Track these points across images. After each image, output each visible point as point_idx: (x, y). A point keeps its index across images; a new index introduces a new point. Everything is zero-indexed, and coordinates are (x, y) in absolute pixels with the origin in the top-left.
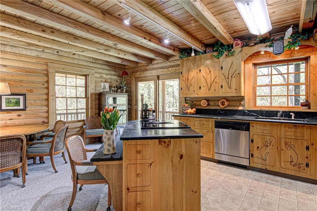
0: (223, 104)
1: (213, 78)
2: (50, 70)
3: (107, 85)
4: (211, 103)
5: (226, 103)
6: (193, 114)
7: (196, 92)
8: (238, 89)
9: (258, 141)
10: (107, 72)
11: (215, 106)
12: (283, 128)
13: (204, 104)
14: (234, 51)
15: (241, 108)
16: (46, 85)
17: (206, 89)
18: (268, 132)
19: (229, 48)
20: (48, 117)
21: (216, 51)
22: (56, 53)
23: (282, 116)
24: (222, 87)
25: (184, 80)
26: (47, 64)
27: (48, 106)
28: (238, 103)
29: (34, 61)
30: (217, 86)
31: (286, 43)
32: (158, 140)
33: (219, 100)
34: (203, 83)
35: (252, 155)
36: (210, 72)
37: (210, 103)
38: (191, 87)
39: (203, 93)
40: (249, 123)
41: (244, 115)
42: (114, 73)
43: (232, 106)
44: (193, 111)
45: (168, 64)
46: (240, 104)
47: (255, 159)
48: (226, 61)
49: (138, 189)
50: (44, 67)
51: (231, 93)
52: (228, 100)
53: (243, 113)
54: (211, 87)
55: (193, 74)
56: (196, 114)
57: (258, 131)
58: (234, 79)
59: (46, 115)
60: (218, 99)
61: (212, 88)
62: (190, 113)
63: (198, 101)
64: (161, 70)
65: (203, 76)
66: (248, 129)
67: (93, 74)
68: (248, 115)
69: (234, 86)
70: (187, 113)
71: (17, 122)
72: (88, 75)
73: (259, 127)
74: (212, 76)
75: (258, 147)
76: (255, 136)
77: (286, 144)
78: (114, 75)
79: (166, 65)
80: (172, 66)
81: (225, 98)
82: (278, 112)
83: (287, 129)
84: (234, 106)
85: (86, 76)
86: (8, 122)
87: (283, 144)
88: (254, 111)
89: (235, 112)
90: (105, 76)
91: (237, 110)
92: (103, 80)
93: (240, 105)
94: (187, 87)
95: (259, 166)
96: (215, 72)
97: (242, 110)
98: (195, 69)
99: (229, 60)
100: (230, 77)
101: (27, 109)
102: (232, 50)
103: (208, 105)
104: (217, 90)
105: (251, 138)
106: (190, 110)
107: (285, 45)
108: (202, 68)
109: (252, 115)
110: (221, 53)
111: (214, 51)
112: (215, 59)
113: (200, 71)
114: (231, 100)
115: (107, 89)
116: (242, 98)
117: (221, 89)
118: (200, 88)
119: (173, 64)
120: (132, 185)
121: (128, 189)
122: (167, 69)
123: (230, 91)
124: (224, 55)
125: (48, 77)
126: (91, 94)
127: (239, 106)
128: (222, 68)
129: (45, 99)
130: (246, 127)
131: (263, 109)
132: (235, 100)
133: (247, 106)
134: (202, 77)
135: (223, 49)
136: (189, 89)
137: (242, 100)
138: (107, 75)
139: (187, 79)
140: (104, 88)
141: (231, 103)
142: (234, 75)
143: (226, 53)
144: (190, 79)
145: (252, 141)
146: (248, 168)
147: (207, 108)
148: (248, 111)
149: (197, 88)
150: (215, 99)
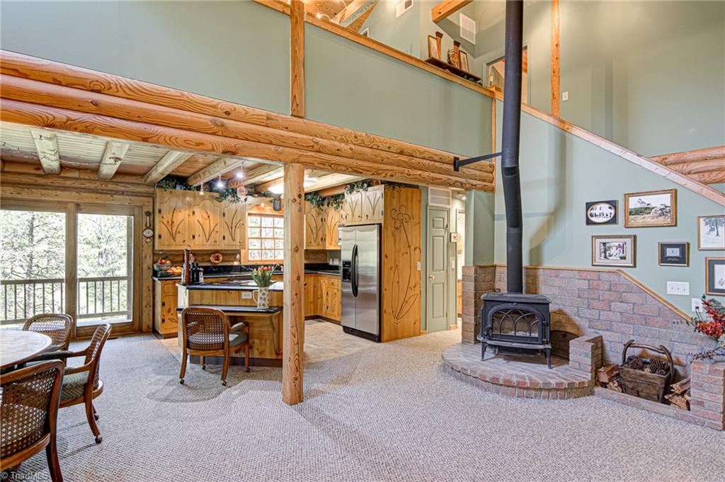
0: (218, 259)
1: (213, 226)
4: (200, 258)
5: (221, 258)
7: (186, 243)
11: (204, 261)
14: (239, 198)
15: (236, 263)
17: (202, 240)
19: (233, 193)
21: (217, 191)
24: (224, 238)
25: (166, 223)
28: (233, 257)
30: (218, 237)
34: (198, 232)
36: (209, 217)
38: (178, 235)
39: (198, 244)
41: (241, 271)
43: (226, 261)
46: (235, 258)
48: (228, 206)
51: (235, 246)
53: (239, 269)
54: (209, 236)
55: (182, 215)
58: (238, 230)
60: (211, 253)
61: (212, 240)
65: (198, 221)
68: (245, 271)
74: (212, 222)
81: (218, 252)
84: (228, 261)
88: (250, 266)
89: (230, 268)
91: (233, 266)
94: (172, 235)
96: (215, 220)
97: (238, 266)
98: (186, 209)
99: (233, 206)
100: (234, 228)
102: (238, 196)
104: (218, 241)
108: (197, 210)
110: (223, 197)
111: (213, 191)
112: (216, 202)
113: (194, 213)
114: (224, 254)
117: (221, 241)
118: (194, 237)
119: (123, 189)
123: (234, 243)
124: (227, 199)
127: (233, 261)
128: (224, 215)
132: (230, 254)
133: (244, 260)
134: (197, 223)
136: (174, 239)
137: (237, 254)
139: (170, 222)
141: (226, 258)
142: (238, 226)
143: (230, 198)
144: (176, 223)
148: (245, 266)
149: (189, 237)
150: (205, 253)
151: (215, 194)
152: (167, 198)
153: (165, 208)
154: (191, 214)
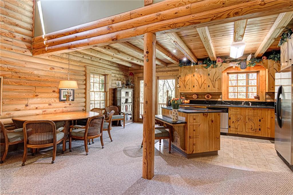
0: (208, 97)
1: (203, 81)
2: (88, 72)
3: (120, 82)
4: (200, 97)
5: (210, 97)
6: (188, 104)
7: (190, 89)
8: (220, 88)
9: (233, 119)
10: (118, 72)
11: (202, 98)
12: (247, 111)
13: (195, 97)
14: (217, 65)
15: (219, 100)
16: (85, 83)
17: (198, 88)
18: (239, 113)
19: (214, 63)
20: (85, 106)
21: (205, 64)
22: (90, 59)
23: (244, 104)
24: (209, 86)
25: (182, 81)
26: (85, 67)
27: (85, 98)
28: (218, 96)
29: (78, 64)
30: (206, 86)
31: (248, 63)
33: (205, 95)
34: (196, 84)
35: (230, 127)
36: (201, 77)
37: (199, 96)
38: (187, 86)
39: (196, 90)
40: (228, 108)
41: (222, 104)
42: (122, 73)
43: (213, 98)
44: (188, 101)
45: (167, 69)
46: (219, 97)
47: (231, 129)
48: (211, 70)
49: (194, 137)
50: (84, 69)
51: (216, 90)
52: (211, 95)
53: (221, 103)
54: (201, 86)
55: (189, 77)
56: (190, 103)
57: (233, 112)
58: (217, 82)
59: (84, 104)
60: (205, 94)
61: (202, 87)
62: (187, 103)
63: (190, 95)
64: (161, 73)
65: (196, 79)
66: (228, 112)
67: (111, 75)
68: (224, 104)
69: (217, 86)
70: (184, 103)
71: (69, 109)
72: (107, 75)
73: (234, 110)
74: (202, 79)
75: (233, 122)
76: (231, 115)
77: (249, 119)
78: (122, 75)
79: (165, 70)
80: (171, 71)
81: (209, 93)
82: (242, 102)
83: (249, 111)
84: (215, 98)
85: (105, 75)
86: (64, 109)
87: (247, 119)
88: (228, 102)
89: (216, 102)
90: (117, 76)
91: (217, 101)
92: (116, 79)
93: (219, 98)
94: (184, 86)
95: (234, 133)
96: (204, 77)
97: (220, 101)
98: (191, 74)
99: (214, 70)
100: (214, 81)
101: (75, 100)
102: (216, 64)
103: (198, 98)
104: (206, 88)
105: (229, 116)
106: (186, 101)
107: (247, 64)
108: (195, 74)
109: (227, 104)
110: (208, 65)
111: (203, 64)
112: (205, 69)
113: (194, 75)
114: (213, 95)
115: (121, 86)
117: (208, 88)
118: (194, 86)
119: (171, 69)
120: (191, 135)
121: (190, 137)
122: (166, 72)
124: (211, 67)
125: (86, 77)
126: (110, 89)
127: (218, 99)
128: (209, 75)
129: (84, 92)
130: (226, 110)
131: (234, 100)
132: (216, 95)
133: (223, 98)
135: (210, 63)
136: (185, 87)
137: (220, 95)
138: (118, 74)
139: (184, 81)
140: (119, 85)
141: (214, 97)
142: (217, 80)
143: (212, 65)
144: (186, 81)
145: (230, 118)
146: (227, 134)
147: (197, 100)
148: (224, 101)
149: (192, 86)
150: (203, 94)
151: (205, 65)
152: (182, 70)
153: (182, 75)
154: (193, 76)
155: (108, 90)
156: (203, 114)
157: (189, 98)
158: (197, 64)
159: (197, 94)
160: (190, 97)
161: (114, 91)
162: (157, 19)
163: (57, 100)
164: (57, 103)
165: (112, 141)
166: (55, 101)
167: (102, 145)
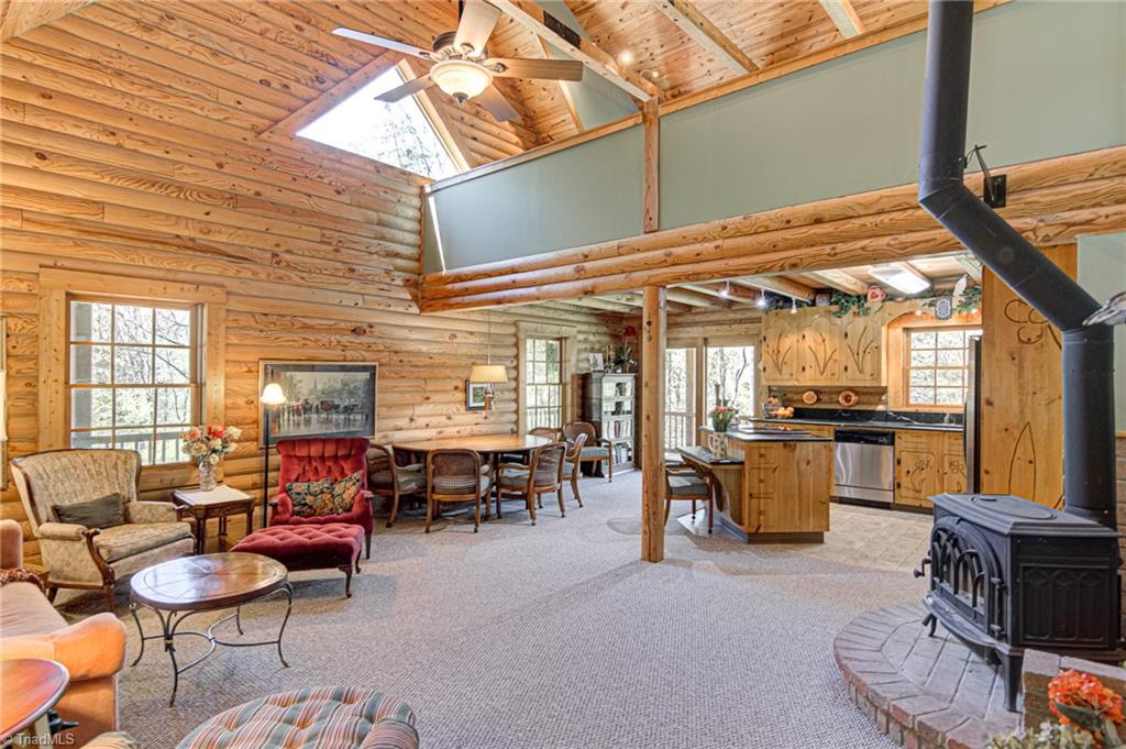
0: (848, 400)
1: (829, 352)
2: (522, 336)
3: (600, 357)
4: (825, 398)
5: (854, 398)
6: (789, 418)
7: (794, 377)
8: (876, 374)
9: (908, 462)
10: (594, 329)
11: (830, 403)
12: (946, 439)
13: (809, 399)
14: (869, 309)
15: (880, 408)
16: (515, 363)
17: (816, 373)
18: (922, 446)
19: (859, 301)
20: (516, 422)
21: (836, 303)
23: (951, 421)
24: (846, 369)
25: (771, 352)
26: (515, 324)
27: (516, 401)
28: (876, 398)
30: (838, 368)
31: (955, 304)
32: (782, 444)
33: (840, 393)
34: (810, 360)
35: (899, 485)
36: (824, 340)
37: (821, 397)
38: (784, 367)
39: (809, 379)
40: (894, 434)
41: (886, 421)
42: (604, 329)
43: (864, 403)
44: (789, 411)
45: (731, 316)
46: (880, 400)
47: (903, 492)
48: (850, 321)
49: (762, 496)
50: (512, 330)
51: (865, 381)
52: (856, 393)
53: (885, 416)
54: (825, 367)
55: (789, 341)
56: (793, 418)
57: (908, 445)
58: (868, 357)
59: (514, 417)
60: (838, 391)
61: (828, 371)
62: (783, 417)
63: (797, 393)
64: (715, 328)
65: (810, 347)
66: (892, 443)
67: (575, 337)
68: (894, 420)
69: (868, 369)
70: (776, 416)
71: (484, 429)
72: (566, 338)
73: (909, 438)
74: (828, 345)
75: (908, 472)
76: (903, 453)
77: (951, 464)
78: (605, 334)
79: (724, 317)
80: (740, 321)
81: (851, 389)
82: (945, 415)
83: (953, 441)
84: (868, 404)
85: (560, 339)
86: (475, 427)
87: (946, 465)
88: (905, 414)
89: (870, 415)
90: (591, 338)
91: (874, 411)
92: (589, 347)
93: (880, 402)
94: (777, 366)
95: (910, 502)
96: (833, 343)
97: (883, 412)
98: (794, 333)
99: (861, 321)
100: (861, 353)
102: (866, 305)
103: (819, 400)
104: (837, 375)
105: (897, 456)
106: (781, 411)
107: (954, 307)
108: (808, 333)
109: (901, 421)
110: (844, 309)
111: (831, 304)
112: (834, 319)
113: (804, 337)
114: (863, 393)
115: (601, 367)
116: (884, 390)
117: (844, 374)
118: (804, 369)
120: (755, 491)
121: (751, 495)
122: (727, 327)
123: (862, 377)
124: (851, 312)
125: (518, 348)
126: (573, 377)
127: (877, 404)
128: (846, 335)
129: (513, 388)
130: (890, 438)
131: (920, 410)
132: (871, 394)
133: (892, 404)
134: (808, 350)
135: (847, 301)
136: (780, 371)
137: (883, 394)
138: (594, 334)
139: (776, 352)
140: (595, 364)
141: (864, 399)
142: (868, 350)
143: (854, 308)
144: (783, 351)
145: (899, 462)
146: (892, 506)
147: (815, 406)
148: (895, 413)
149: (798, 369)
150: (833, 390)
151: (835, 308)
152: (771, 323)
153: (771, 334)
154: (801, 339)
155: (568, 378)
156: (785, 446)
157: (795, 401)
158: (813, 304)
159: (818, 391)
160: (796, 397)
161: (584, 381)
162: (665, 261)
163: (462, 408)
164: (462, 414)
165: (581, 506)
166: (458, 410)
167: (562, 510)
